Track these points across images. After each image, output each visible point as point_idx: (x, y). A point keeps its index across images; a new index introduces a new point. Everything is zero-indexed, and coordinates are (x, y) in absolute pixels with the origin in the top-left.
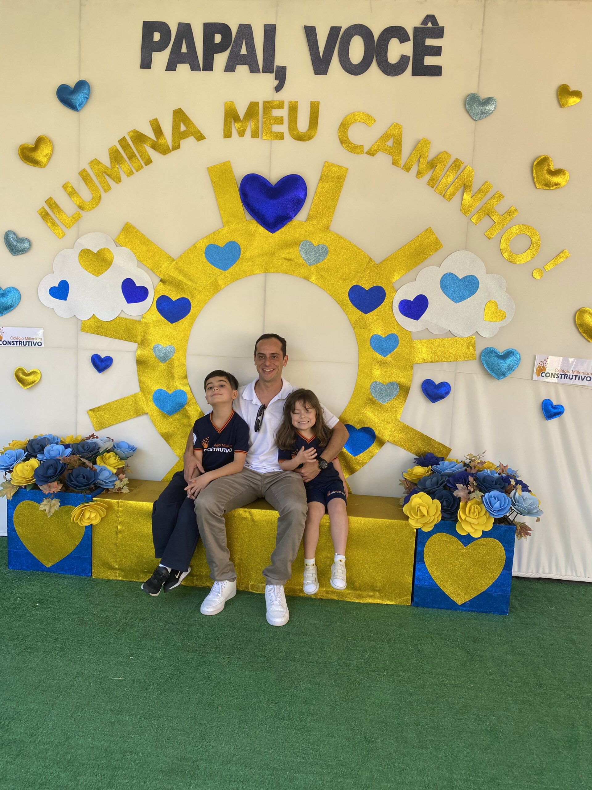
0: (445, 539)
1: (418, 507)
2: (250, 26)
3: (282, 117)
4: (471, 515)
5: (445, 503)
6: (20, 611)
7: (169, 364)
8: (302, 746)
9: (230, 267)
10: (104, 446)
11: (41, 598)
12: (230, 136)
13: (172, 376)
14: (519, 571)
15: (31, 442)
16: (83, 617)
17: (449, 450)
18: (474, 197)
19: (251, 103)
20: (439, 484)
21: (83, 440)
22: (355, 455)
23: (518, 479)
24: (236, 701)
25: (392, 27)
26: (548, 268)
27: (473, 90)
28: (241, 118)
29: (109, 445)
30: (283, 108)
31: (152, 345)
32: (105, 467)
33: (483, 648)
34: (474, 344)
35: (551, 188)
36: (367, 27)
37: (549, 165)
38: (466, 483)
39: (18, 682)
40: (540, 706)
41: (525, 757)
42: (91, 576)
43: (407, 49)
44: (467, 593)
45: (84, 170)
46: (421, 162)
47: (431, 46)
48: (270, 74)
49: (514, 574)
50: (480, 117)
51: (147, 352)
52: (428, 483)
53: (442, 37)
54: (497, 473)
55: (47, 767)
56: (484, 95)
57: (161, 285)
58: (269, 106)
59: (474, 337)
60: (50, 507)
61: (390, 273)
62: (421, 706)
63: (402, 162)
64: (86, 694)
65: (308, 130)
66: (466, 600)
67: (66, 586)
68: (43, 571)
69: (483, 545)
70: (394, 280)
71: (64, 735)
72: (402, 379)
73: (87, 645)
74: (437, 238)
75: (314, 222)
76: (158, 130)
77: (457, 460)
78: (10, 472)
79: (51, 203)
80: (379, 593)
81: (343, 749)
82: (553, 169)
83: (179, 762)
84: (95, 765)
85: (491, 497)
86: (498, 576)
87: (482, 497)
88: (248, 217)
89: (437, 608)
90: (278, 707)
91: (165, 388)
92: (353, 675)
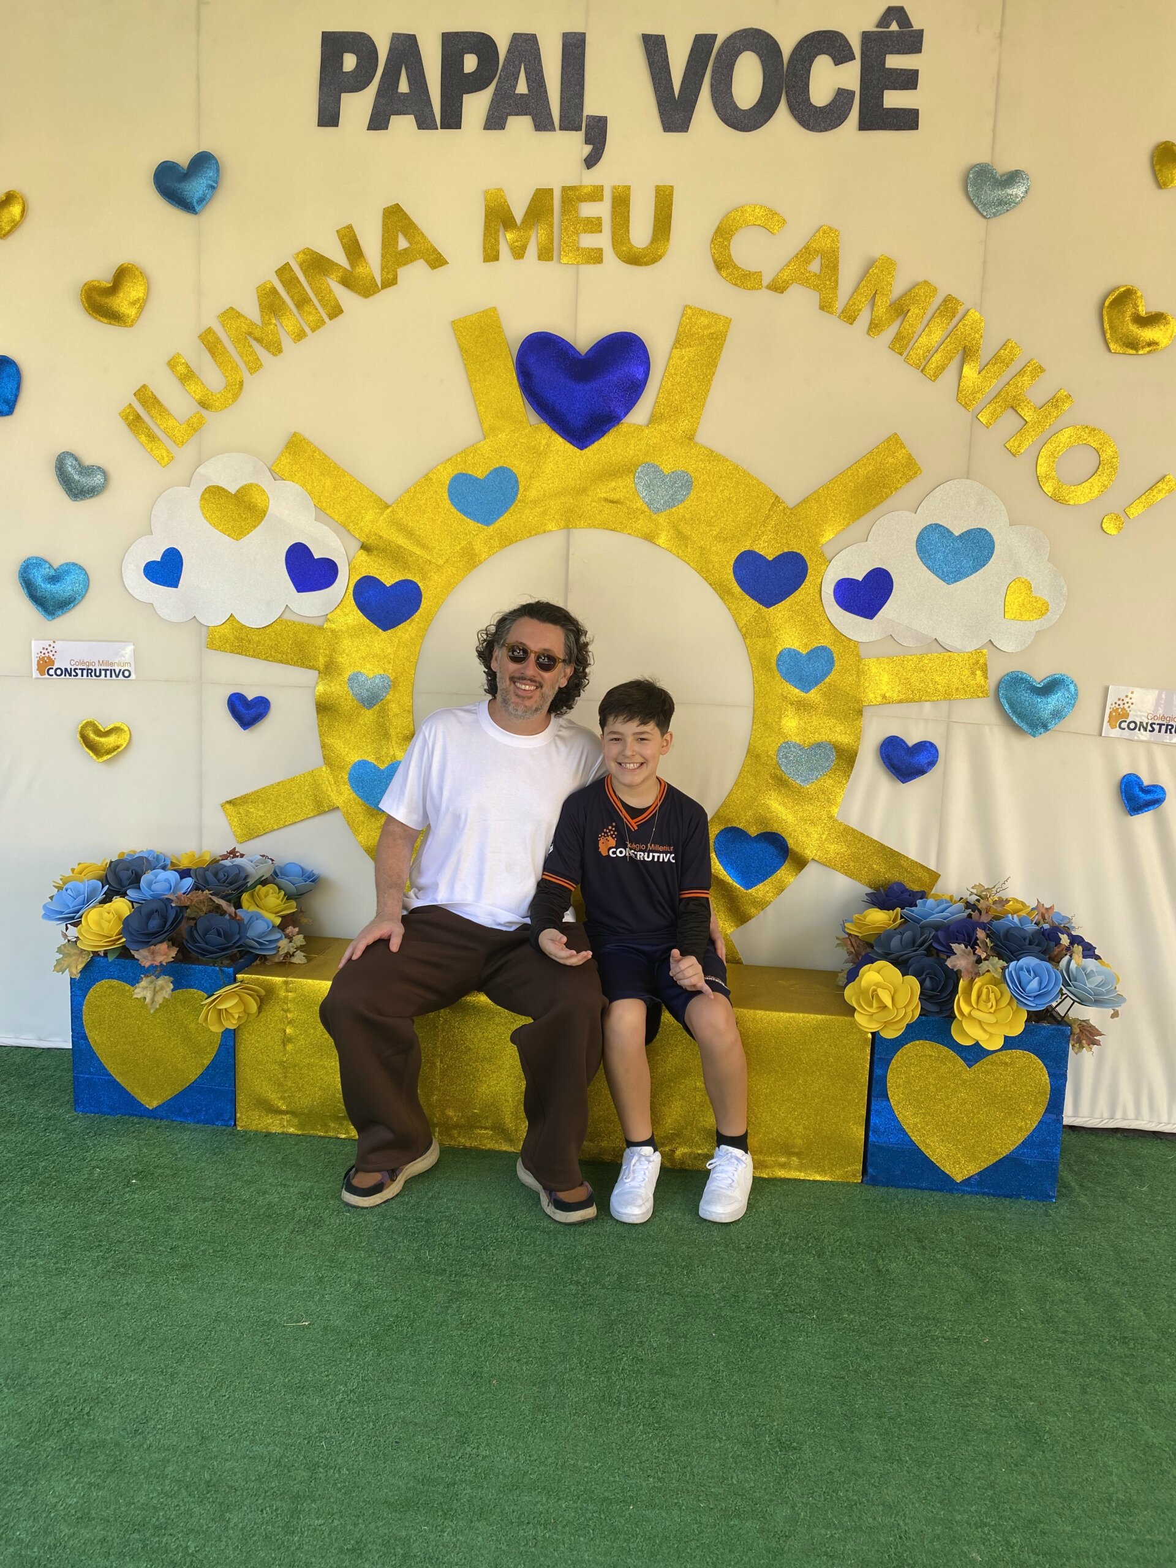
0: (928, 1052)
1: (875, 990)
2: (534, 36)
3: (599, 219)
4: (982, 1006)
5: (928, 983)
6: (101, 1193)
7: (379, 712)
8: (656, 1457)
9: (499, 518)
10: (256, 871)
11: (140, 1168)
12: (498, 260)
13: (386, 735)
14: (1076, 1114)
15: (113, 867)
16: (223, 1207)
17: (935, 877)
18: (984, 372)
19: (538, 192)
20: (917, 945)
21: (215, 861)
22: (748, 887)
23: (1074, 933)
24: (524, 1368)
25: (818, 32)
26: (1135, 511)
27: (982, 157)
28: (519, 221)
29: (265, 871)
30: (602, 200)
31: (346, 676)
32: (259, 913)
33: (1007, 1267)
34: (986, 664)
35: (1141, 352)
36: (768, 36)
37: (1136, 306)
38: (971, 942)
39: (104, 1331)
40: (1122, 1380)
41: (1094, 1480)
42: (235, 1125)
43: (850, 76)
44: (973, 1158)
45: (209, 330)
46: (879, 301)
47: (897, 69)
48: (574, 132)
49: (1067, 1121)
50: (998, 211)
51: (337, 689)
52: (895, 942)
53: (919, 51)
54: (1032, 921)
55: (166, 1494)
56: (1003, 166)
57: (363, 556)
58: (572, 196)
59: (985, 651)
60: (155, 992)
61: (816, 525)
62: (887, 1381)
63: (839, 306)
64: (234, 1356)
65: (652, 243)
66: (972, 1173)
67: (186, 1145)
68: (141, 1116)
69: (1006, 1064)
70: (823, 541)
71: (197, 1433)
72: (841, 735)
73: (233, 1261)
74: (910, 455)
75: (664, 427)
76: (353, 248)
77: (951, 897)
78: (76, 925)
79: (145, 396)
80: (799, 1158)
81: (736, 1463)
82: (1143, 311)
83: (420, 1487)
84: (258, 1490)
85: (1021, 969)
86: (1034, 1126)
87: (1004, 969)
88: (533, 417)
89: (912, 1187)
90: (608, 1381)
91: (371, 759)
92: (752, 1319)
